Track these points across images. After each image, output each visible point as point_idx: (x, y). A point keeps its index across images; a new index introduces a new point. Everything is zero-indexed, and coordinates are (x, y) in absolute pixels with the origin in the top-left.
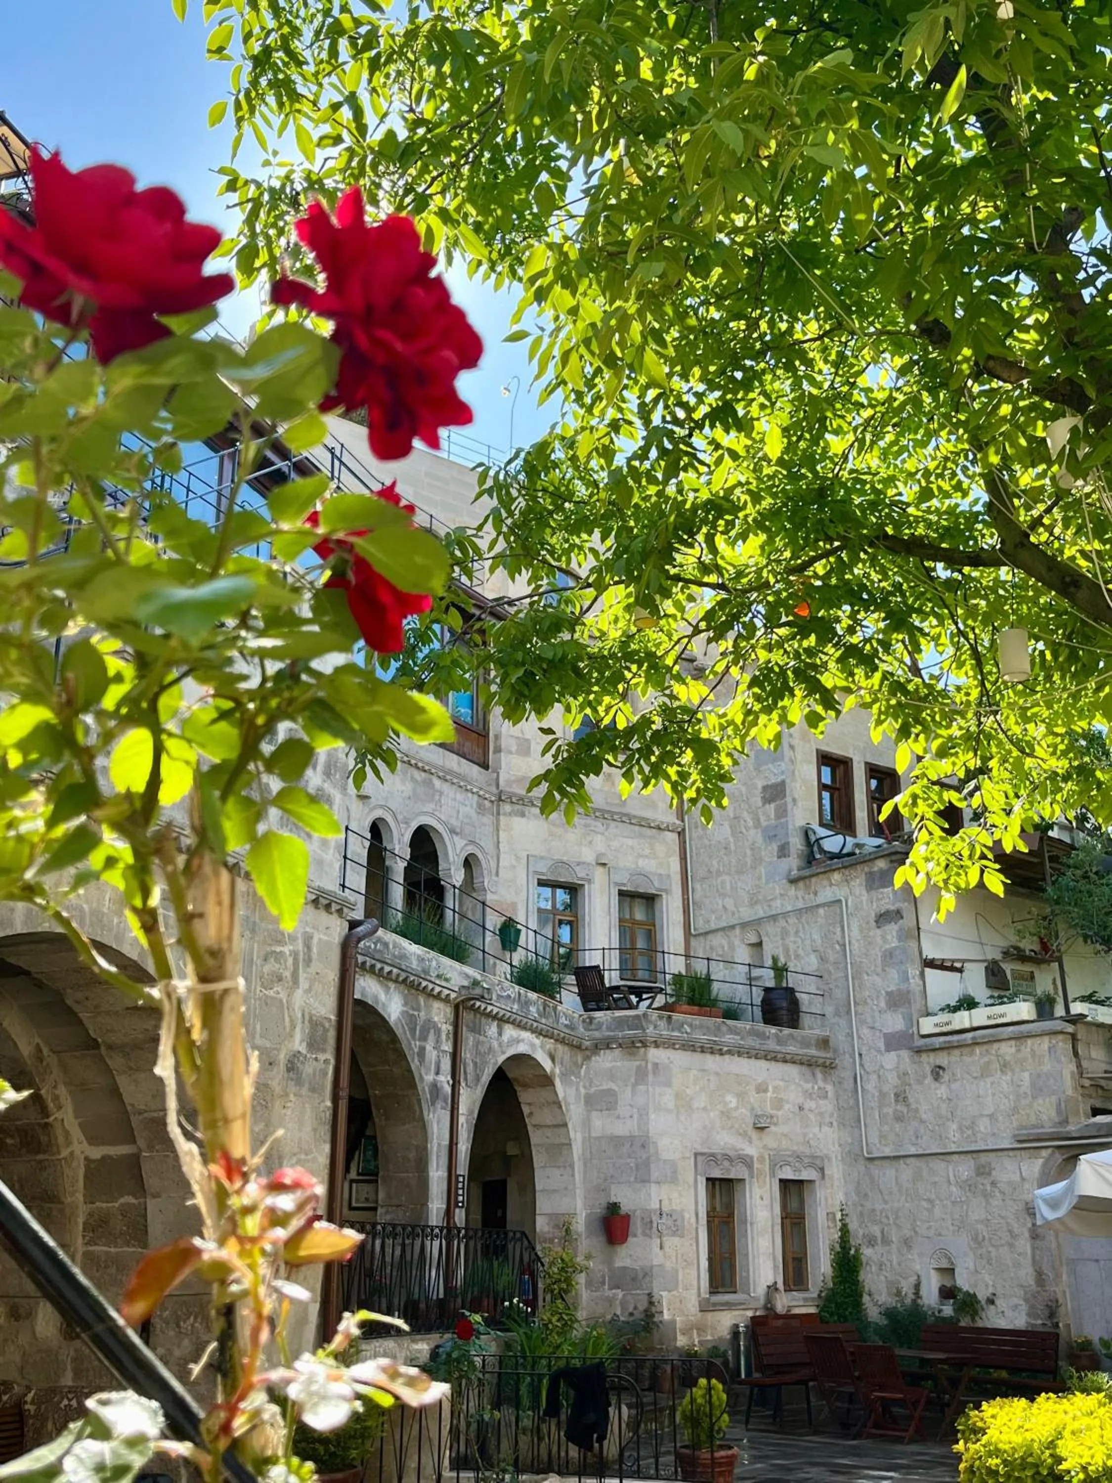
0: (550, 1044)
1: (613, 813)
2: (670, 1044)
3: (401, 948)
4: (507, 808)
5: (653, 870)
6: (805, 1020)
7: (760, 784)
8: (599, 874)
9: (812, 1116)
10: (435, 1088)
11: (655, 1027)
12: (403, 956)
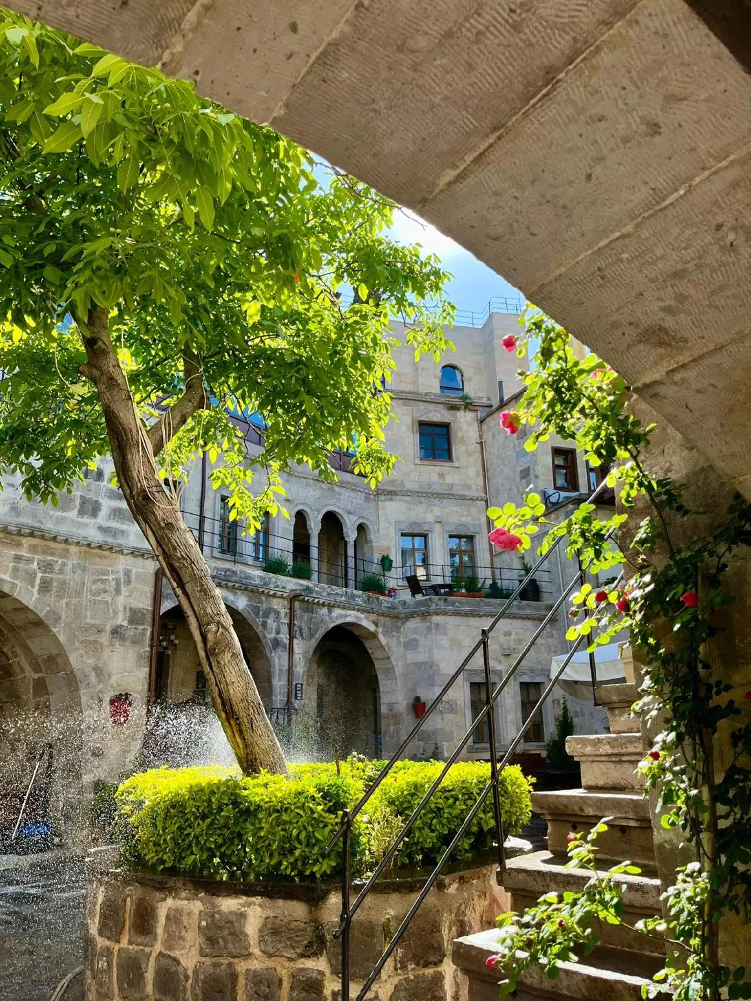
0: (374, 617)
1: (443, 494)
2: (445, 613)
3: (246, 573)
4: (383, 497)
5: (470, 522)
6: (545, 596)
7: (519, 469)
8: (437, 527)
9: (543, 648)
10: (276, 643)
11: (437, 605)
12: (248, 577)
